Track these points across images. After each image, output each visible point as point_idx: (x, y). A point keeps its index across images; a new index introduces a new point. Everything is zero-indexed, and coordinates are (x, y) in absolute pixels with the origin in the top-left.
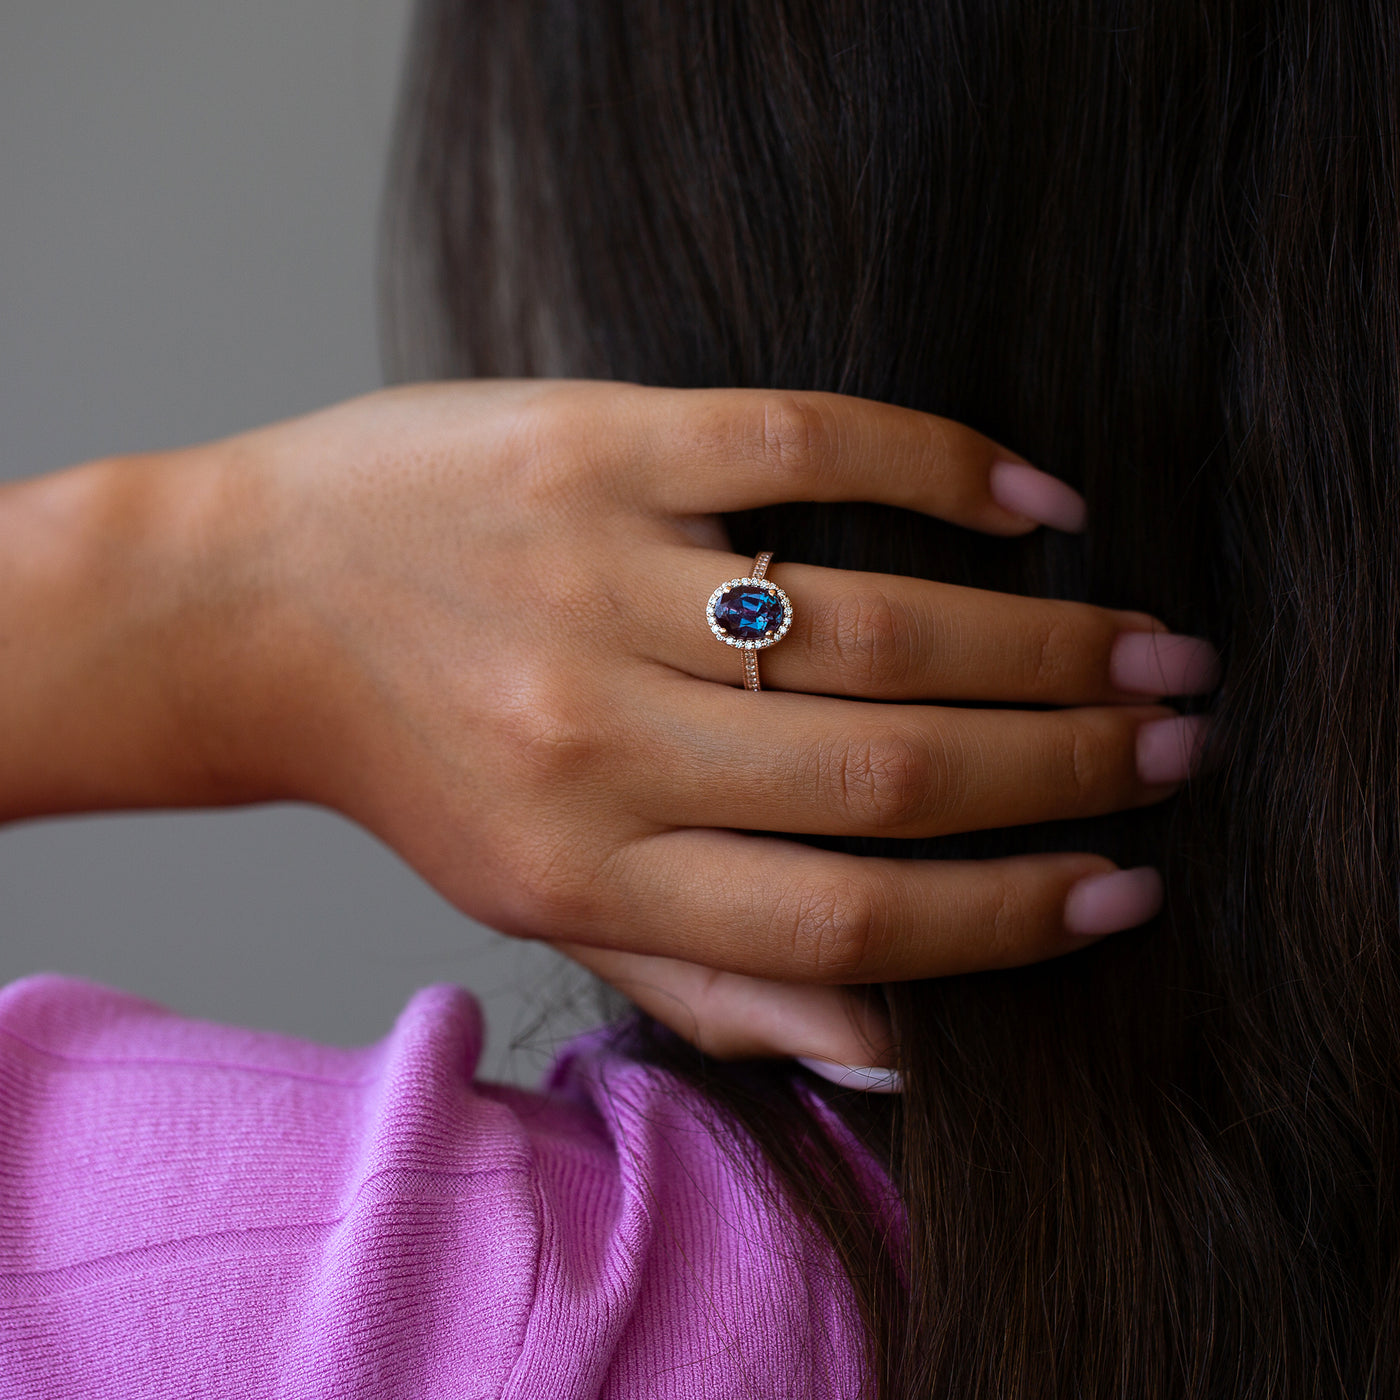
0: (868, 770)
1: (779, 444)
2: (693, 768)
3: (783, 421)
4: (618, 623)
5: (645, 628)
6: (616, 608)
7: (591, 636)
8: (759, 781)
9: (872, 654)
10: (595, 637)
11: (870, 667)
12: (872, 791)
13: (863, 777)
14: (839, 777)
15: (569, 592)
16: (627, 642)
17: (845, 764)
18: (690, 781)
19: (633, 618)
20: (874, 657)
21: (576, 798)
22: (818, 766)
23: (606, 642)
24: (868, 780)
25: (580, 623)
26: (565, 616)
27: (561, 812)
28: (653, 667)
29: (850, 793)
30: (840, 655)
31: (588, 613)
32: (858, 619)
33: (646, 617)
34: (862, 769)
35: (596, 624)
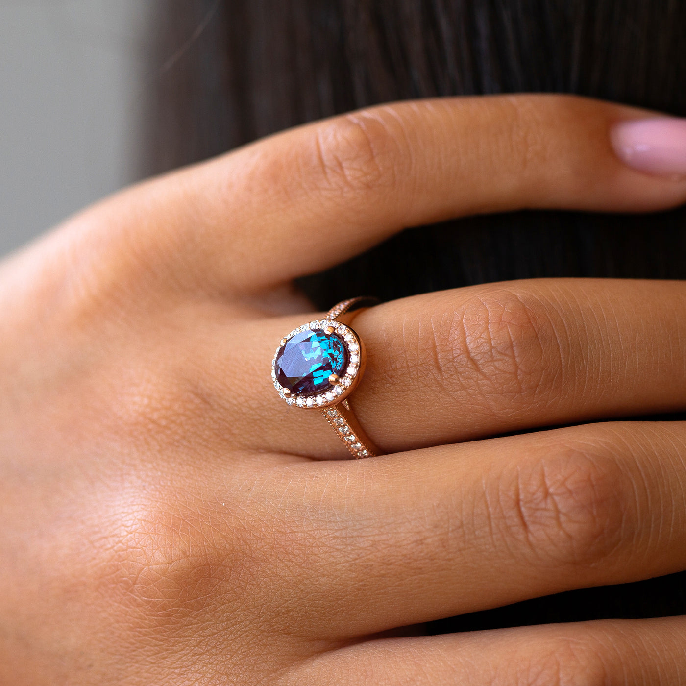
0: (547, 494)
1: (340, 165)
2: (337, 550)
3: (339, 138)
4: (211, 418)
5: (244, 414)
6: (205, 401)
7: (185, 443)
8: (420, 542)
9: (514, 357)
10: (189, 442)
11: (516, 374)
12: (557, 519)
13: (543, 505)
14: (513, 513)
15: (146, 401)
16: (227, 436)
17: (518, 495)
18: (339, 567)
19: (227, 406)
20: (517, 360)
21: (208, 632)
22: (487, 507)
23: (204, 443)
24: (550, 506)
25: (169, 432)
26: (149, 430)
27: (194, 655)
28: (265, 456)
29: (531, 528)
30: (478, 369)
31: (174, 418)
32: (487, 323)
33: (242, 399)
34: (540, 495)
35: (187, 427)
